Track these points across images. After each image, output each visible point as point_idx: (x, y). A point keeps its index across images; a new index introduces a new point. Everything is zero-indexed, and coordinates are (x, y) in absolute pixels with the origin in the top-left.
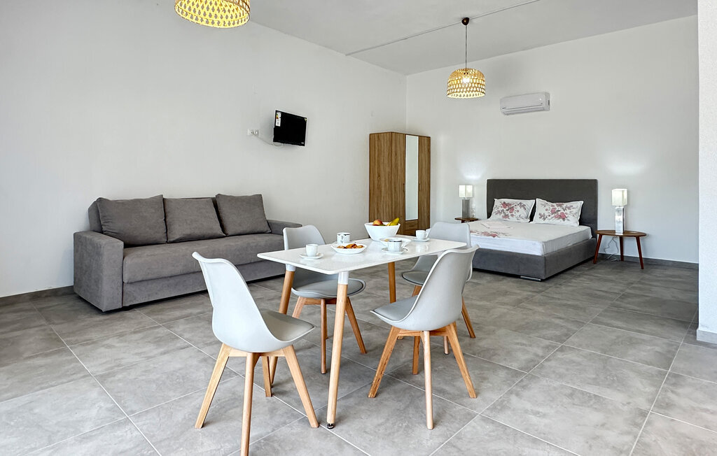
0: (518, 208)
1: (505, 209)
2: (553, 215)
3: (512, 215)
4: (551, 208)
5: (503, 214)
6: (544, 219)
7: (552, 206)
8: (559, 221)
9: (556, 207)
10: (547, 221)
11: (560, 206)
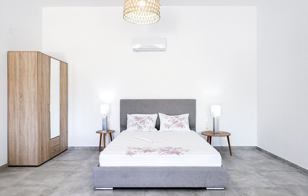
0: (148, 120)
1: (138, 122)
2: (175, 125)
3: (145, 126)
4: (172, 119)
5: (137, 126)
6: (169, 128)
7: (172, 118)
8: (179, 128)
9: (174, 118)
10: (170, 129)
11: (177, 117)
